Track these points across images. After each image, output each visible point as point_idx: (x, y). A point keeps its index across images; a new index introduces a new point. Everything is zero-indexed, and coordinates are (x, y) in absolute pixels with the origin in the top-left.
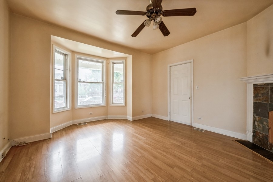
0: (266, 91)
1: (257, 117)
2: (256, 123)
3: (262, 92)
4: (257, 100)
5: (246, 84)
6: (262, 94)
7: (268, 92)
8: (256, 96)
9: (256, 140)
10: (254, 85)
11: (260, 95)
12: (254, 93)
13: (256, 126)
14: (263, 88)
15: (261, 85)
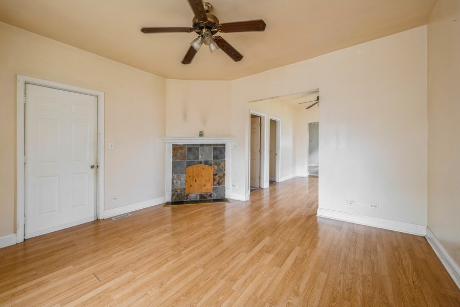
0: (184, 151)
1: (176, 175)
2: (175, 181)
3: (180, 151)
4: (176, 159)
5: (165, 143)
6: (181, 154)
7: (185, 151)
8: (174, 156)
9: (175, 197)
10: (173, 145)
11: (178, 154)
12: (173, 153)
13: (174, 184)
14: (182, 148)
15: (180, 145)
